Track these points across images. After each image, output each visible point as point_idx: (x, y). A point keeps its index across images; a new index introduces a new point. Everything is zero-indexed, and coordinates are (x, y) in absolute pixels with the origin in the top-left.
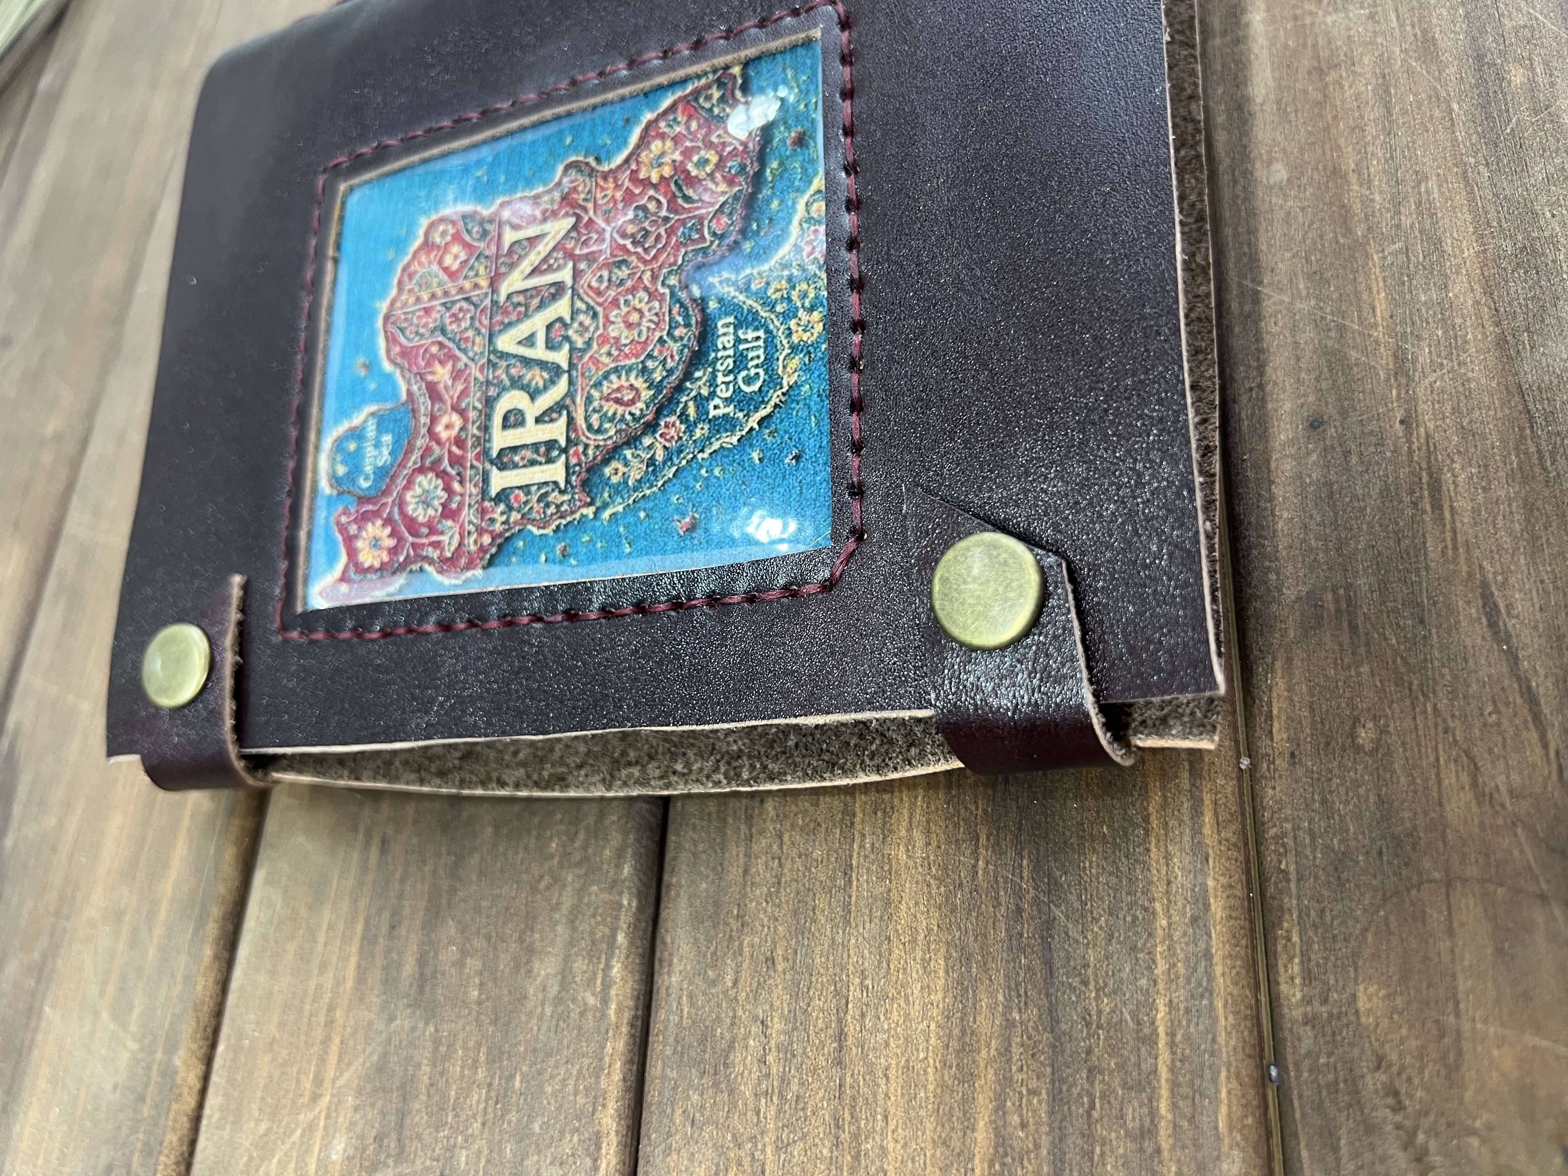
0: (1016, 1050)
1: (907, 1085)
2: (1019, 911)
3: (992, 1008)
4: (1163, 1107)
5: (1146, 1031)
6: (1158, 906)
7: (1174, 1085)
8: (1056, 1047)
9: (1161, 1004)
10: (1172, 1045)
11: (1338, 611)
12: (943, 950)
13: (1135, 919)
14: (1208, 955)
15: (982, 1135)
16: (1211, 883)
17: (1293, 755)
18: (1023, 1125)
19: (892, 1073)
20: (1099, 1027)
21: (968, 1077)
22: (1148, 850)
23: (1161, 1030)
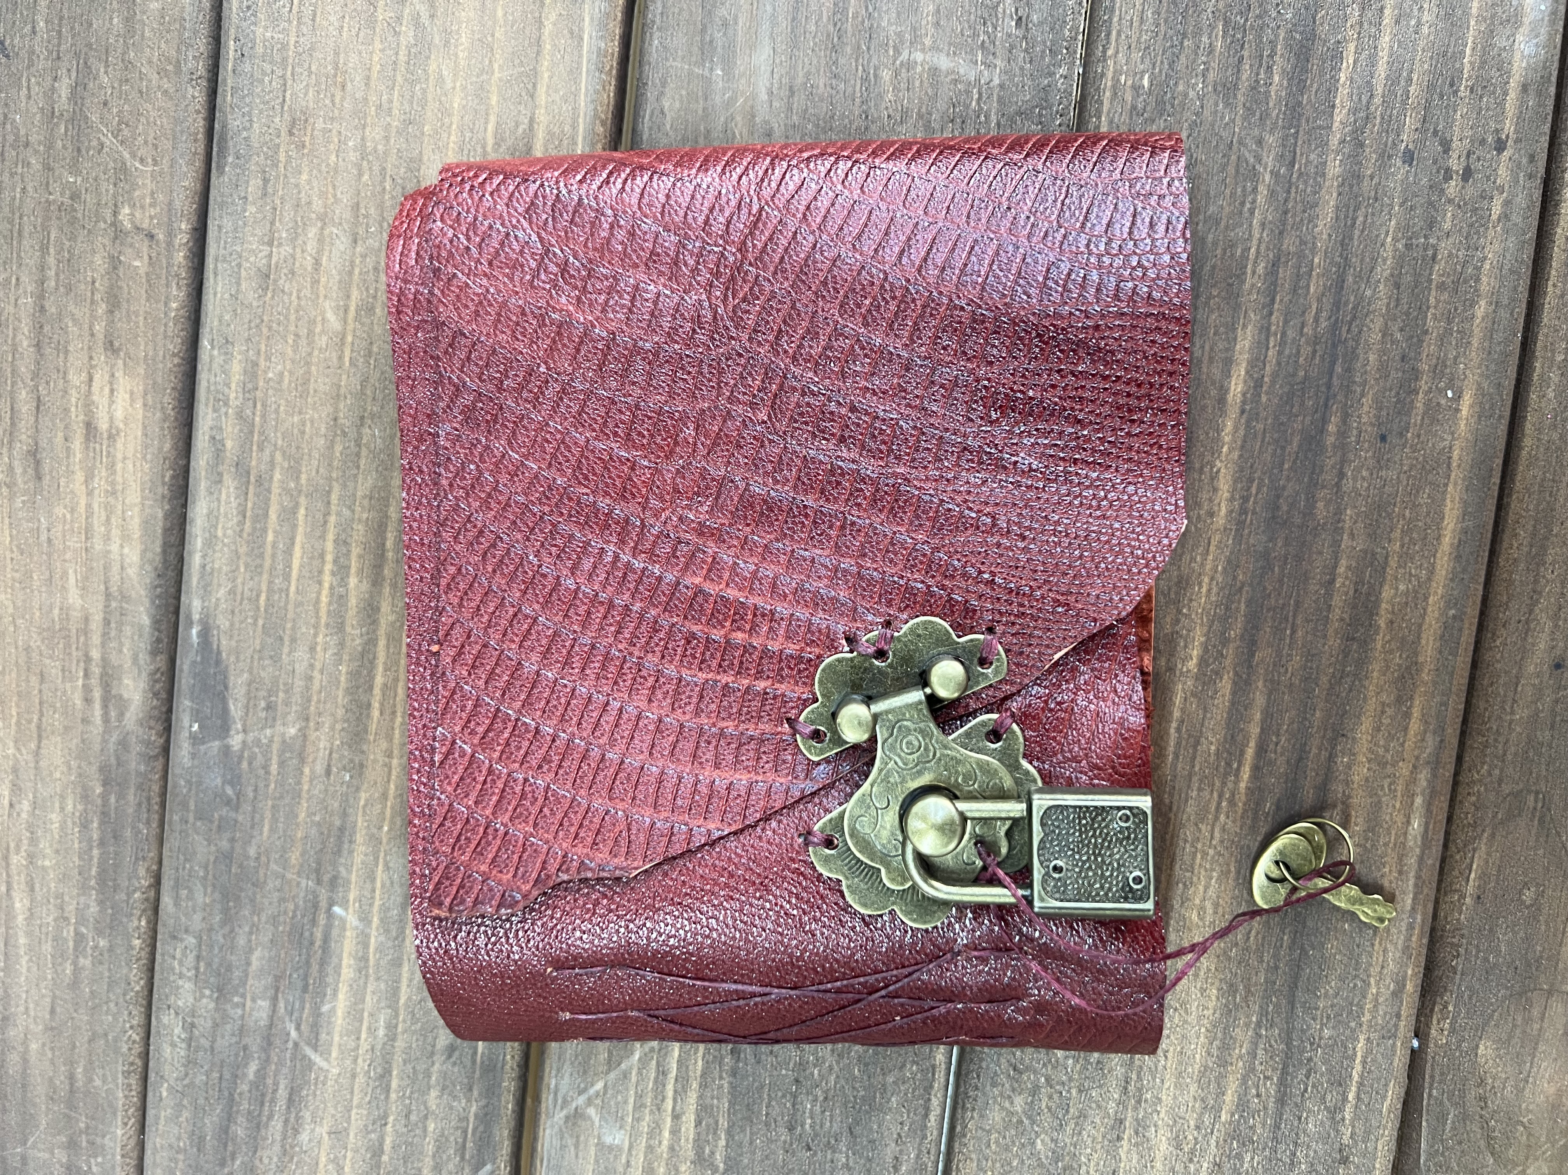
0: (1260, 1052)
1: (1180, 1063)
2: (1277, 968)
3: (1247, 1025)
4: (1351, 1097)
5: (1350, 1052)
6: (1372, 981)
7: (1361, 1084)
8: (1288, 1056)
9: (1362, 1038)
10: (1364, 1062)
11: (1535, 808)
12: (1217, 983)
13: (1355, 985)
14: (1398, 1016)
15: (1230, 1097)
16: (1410, 972)
17: (1479, 897)
18: (1258, 1095)
19: (1170, 1055)
20: (1319, 1046)
21: (1223, 1063)
22: (1373, 945)
23: (1359, 1054)
